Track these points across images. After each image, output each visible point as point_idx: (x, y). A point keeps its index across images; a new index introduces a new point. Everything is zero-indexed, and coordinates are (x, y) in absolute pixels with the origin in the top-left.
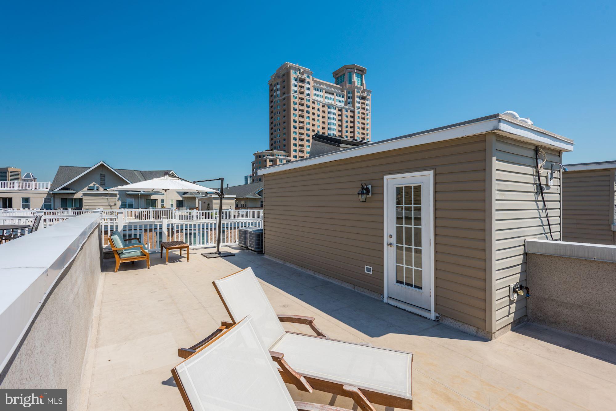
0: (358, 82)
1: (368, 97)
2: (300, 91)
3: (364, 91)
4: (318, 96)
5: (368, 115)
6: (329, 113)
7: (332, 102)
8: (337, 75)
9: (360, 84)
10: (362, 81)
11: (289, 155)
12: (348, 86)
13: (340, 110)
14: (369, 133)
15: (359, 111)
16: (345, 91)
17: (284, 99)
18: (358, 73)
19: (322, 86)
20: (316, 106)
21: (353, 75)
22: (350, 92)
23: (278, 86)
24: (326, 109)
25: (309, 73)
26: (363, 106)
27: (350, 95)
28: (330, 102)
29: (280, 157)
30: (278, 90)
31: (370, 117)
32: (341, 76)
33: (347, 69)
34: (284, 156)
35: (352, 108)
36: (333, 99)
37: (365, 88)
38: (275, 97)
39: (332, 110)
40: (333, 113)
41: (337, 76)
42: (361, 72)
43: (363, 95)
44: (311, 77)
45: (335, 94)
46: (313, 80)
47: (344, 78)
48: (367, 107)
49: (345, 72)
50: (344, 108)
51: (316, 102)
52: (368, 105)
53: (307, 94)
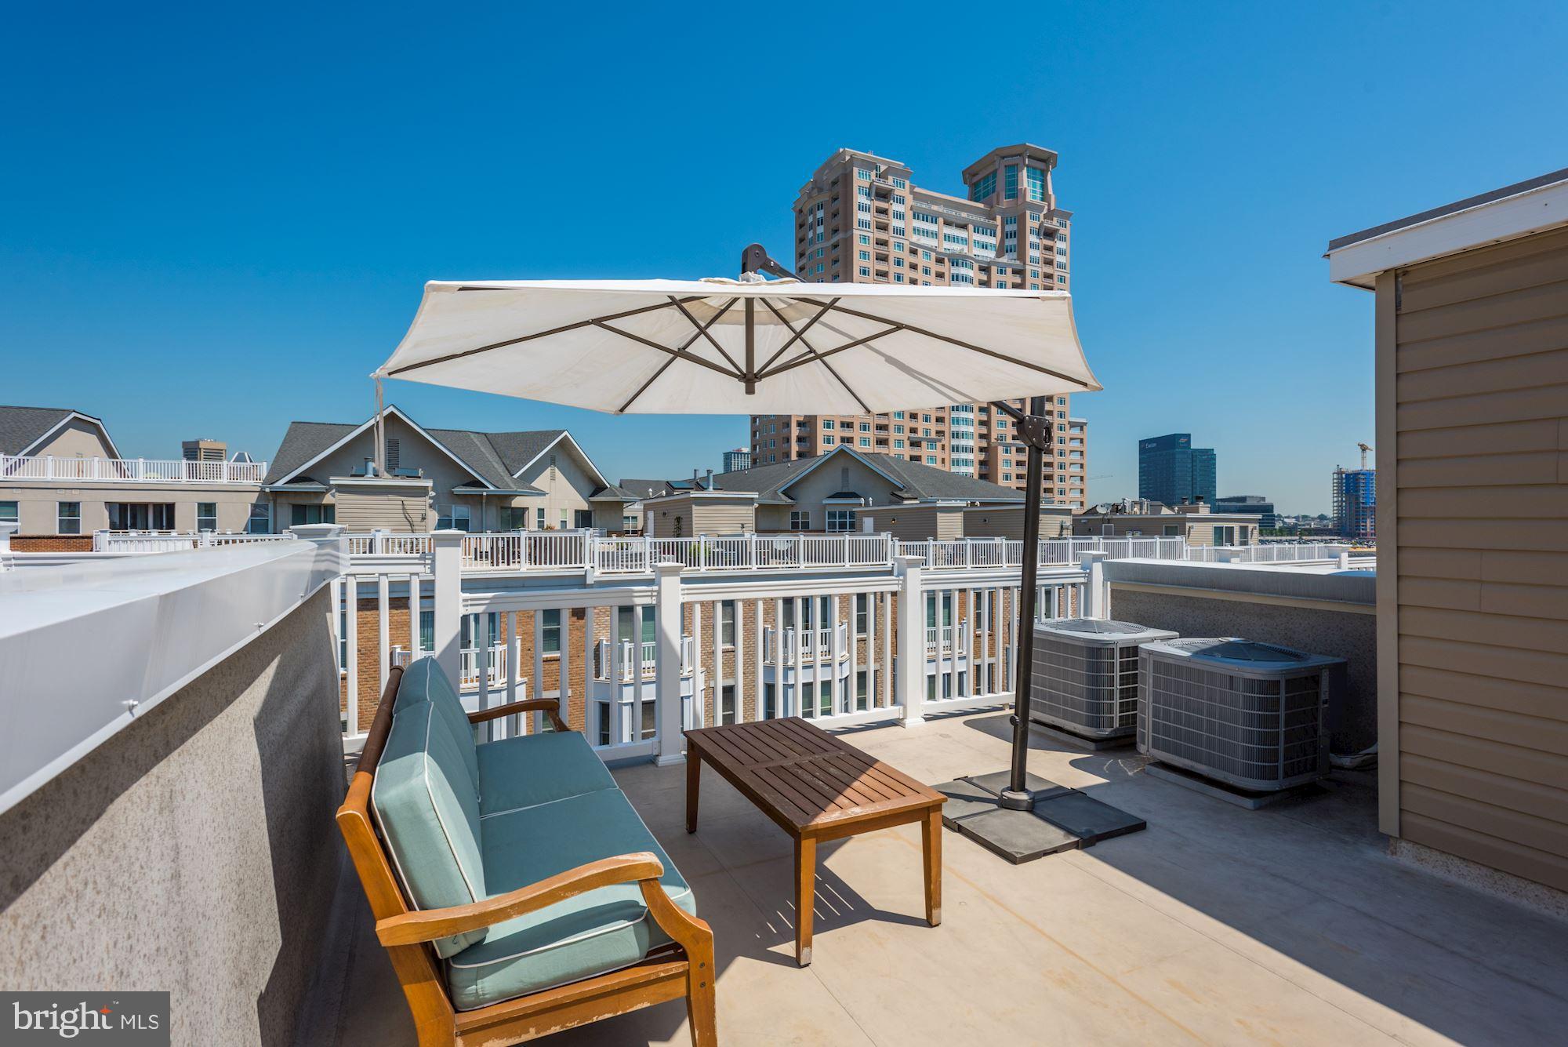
0: (1034, 192)
1: (1062, 231)
2: (876, 222)
3: (1050, 215)
4: (926, 233)
5: (1062, 279)
6: (955, 278)
7: (963, 250)
8: (974, 175)
9: (1039, 196)
10: (1044, 187)
12: (1005, 203)
13: (985, 269)
15: (1036, 269)
16: (999, 218)
17: (835, 246)
18: (1034, 168)
19: (935, 208)
20: (921, 260)
21: (1020, 174)
23: (820, 214)
24: (946, 268)
25: (902, 174)
26: (1048, 255)
27: (1011, 228)
28: (956, 247)
30: (820, 222)
32: (986, 179)
33: (1003, 158)
35: (1018, 262)
36: (965, 241)
37: (1052, 208)
38: (812, 242)
39: (963, 271)
40: (965, 279)
41: (975, 179)
42: (1042, 163)
43: (1048, 224)
44: (907, 183)
45: (971, 227)
46: (912, 192)
47: (994, 182)
48: (1059, 259)
49: (997, 167)
50: (995, 264)
51: (920, 251)
52: (1062, 253)
53: (897, 231)
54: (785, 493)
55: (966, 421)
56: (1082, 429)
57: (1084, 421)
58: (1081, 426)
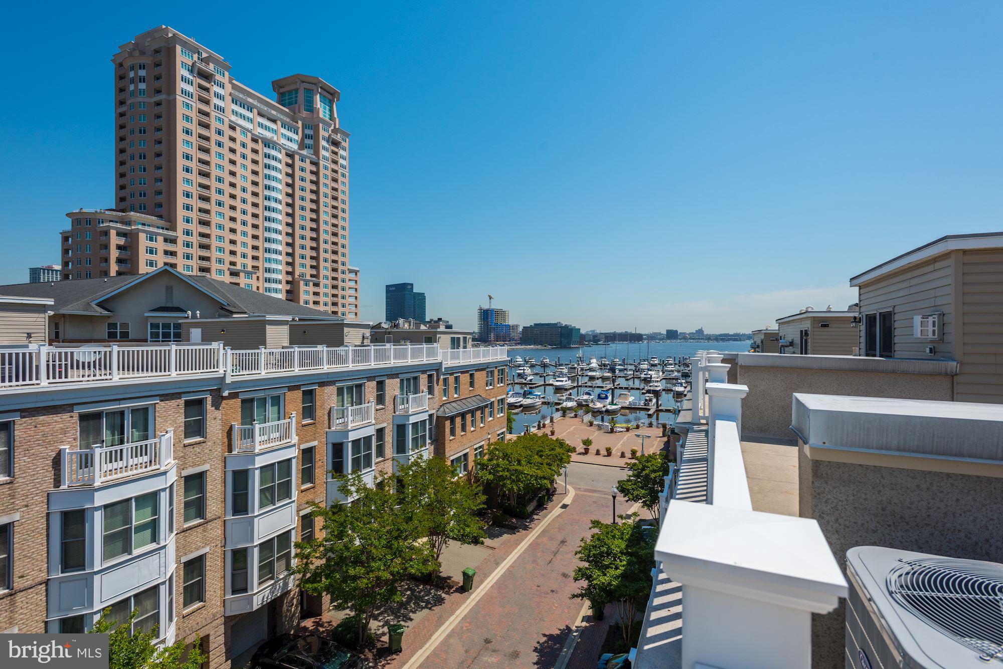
0: (325, 112)
1: (343, 144)
2: (199, 95)
3: (335, 131)
4: (244, 117)
5: (343, 175)
6: (267, 156)
7: (273, 137)
8: (281, 87)
9: (328, 116)
10: (331, 111)
11: (173, 228)
12: (304, 114)
13: (290, 155)
14: (346, 207)
15: (326, 164)
16: (300, 123)
17: (158, 104)
18: (324, 97)
19: (250, 100)
20: (238, 135)
21: (314, 97)
22: (309, 126)
23: (142, 73)
24: (259, 147)
25: (223, 66)
26: (334, 157)
27: (309, 132)
28: (268, 135)
29: (146, 228)
30: (142, 80)
31: (346, 180)
32: (290, 91)
33: (303, 82)
35: (314, 157)
36: (275, 132)
37: (337, 127)
38: (133, 94)
39: (273, 152)
40: (275, 159)
41: (282, 90)
42: (330, 96)
43: (334, 136)
44: (227, 74)
45: (279, 123)
46: (230, 82)
47: (296, 97)
48: (341, 161)
49: (298, 87)
50: (298, 154)
51: (238, 128)
52: (344, 158)
53: (217, 107)
54: (100, 305)
55: (276, 261)
56: (356, 274)
57: (357, 269)
58: (356, 272)
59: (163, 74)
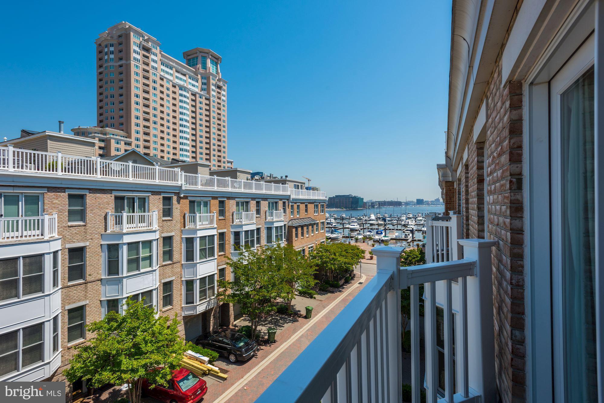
0: (213, 69)
1: (224, 87)
2: (143, 60)
3: (219, 80)
4: (167, 73)
5: (224, 106)
6: (181, 95)
8: (188, 56)
9: (215, 72)
10: (217, 69)
11: (129, 136)
12: (202, 70)
13: (194, 95)
14: (226, 124)
15: (214, 99)
16: (199, 76)
17: (121, 66)
18: (213, 60)
19: (171, 63)
20: (165, 83)
21: (207, 61)
22: (204, 78)
23: (112, 49)
24: (177, 90)
25: (156, 43)
26: (219, 95)
27: (205, 81)
28: (181, 83)
29: (115, 137)
30: (112, 53)
31: (226, 109)
32: (193, 58)
33: (201, 52)
34: (121, 136)
35: (207, 95)
36: (185, 81)
37: (220, 78)
38: (107, 61)
39: (184, 93)
40: (185, 96)
42: (216, 60)
43: (218, 83)
44: (158, 48)
45: (187, 76)
46: (160, 53)
47: (197, 61)
48: (223, 98)
49: (198, 55)
50: (198, 93)
51: (165, 79)
52: (224, 96)
53: (153, 67)
56: (231, 164)
57: (232, 161)
59: (123, 49)
